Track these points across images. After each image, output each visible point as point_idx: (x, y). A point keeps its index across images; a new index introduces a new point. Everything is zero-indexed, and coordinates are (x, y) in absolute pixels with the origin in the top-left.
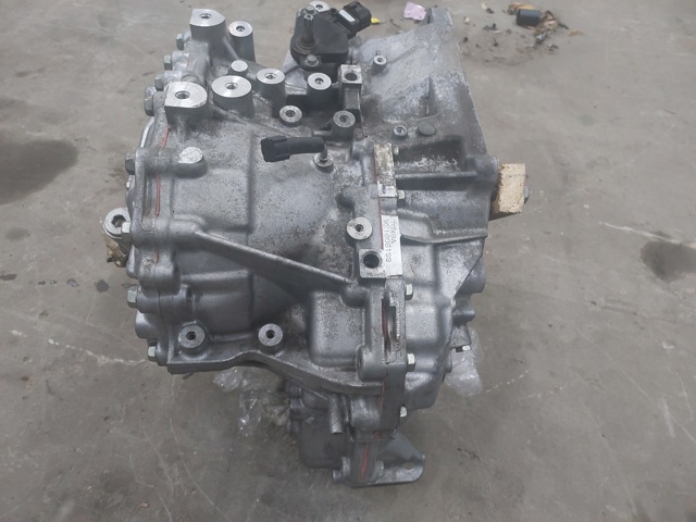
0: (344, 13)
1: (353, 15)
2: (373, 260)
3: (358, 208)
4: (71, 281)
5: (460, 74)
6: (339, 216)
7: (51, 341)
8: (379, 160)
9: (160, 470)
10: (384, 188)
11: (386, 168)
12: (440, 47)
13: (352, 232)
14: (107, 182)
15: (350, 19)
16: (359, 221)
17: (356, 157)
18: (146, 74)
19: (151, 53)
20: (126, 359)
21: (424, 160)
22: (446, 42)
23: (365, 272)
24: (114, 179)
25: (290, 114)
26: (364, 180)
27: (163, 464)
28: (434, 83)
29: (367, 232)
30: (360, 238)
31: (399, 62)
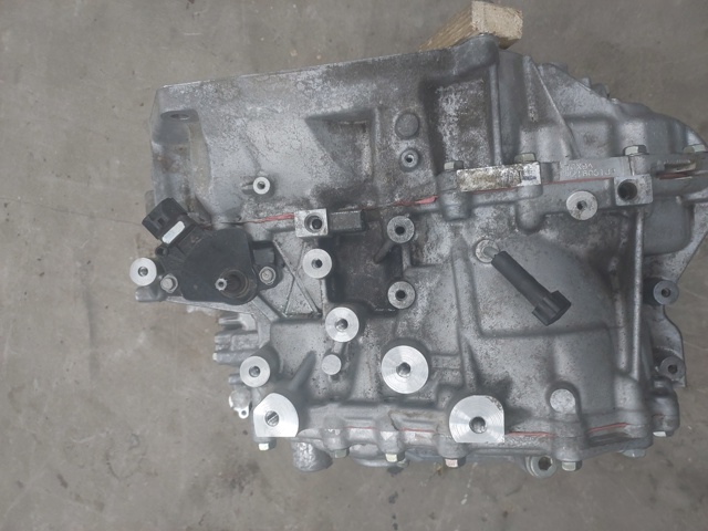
0: (168, 238)
1: (173, 223)
2: (628, 190)
4: (392, 500)
5: (304, 75)
7: (464, 502)
8: (484, 185)
10: (528, 178)
11: (497, 176)
12: (252, 102)
13: (588, 214)
14: (252, 494)
15: (179, 228)
18: (65, 484)
19: (20, 485)
21: (441, 130)
22: (240, 92)
23: (644, 197)
24: (246, 487)
26: (502, 203)
28: (319, 113)
29: (587, 197)
30: (595, 205)
31: (262, 160)
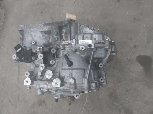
3: (78, 48)
6: (78, 52)
9: (109, 88)
16: (80, 48)
17: (64, 49)
20: (87, 97)
25: (52, 62)
27: (108, 88)
